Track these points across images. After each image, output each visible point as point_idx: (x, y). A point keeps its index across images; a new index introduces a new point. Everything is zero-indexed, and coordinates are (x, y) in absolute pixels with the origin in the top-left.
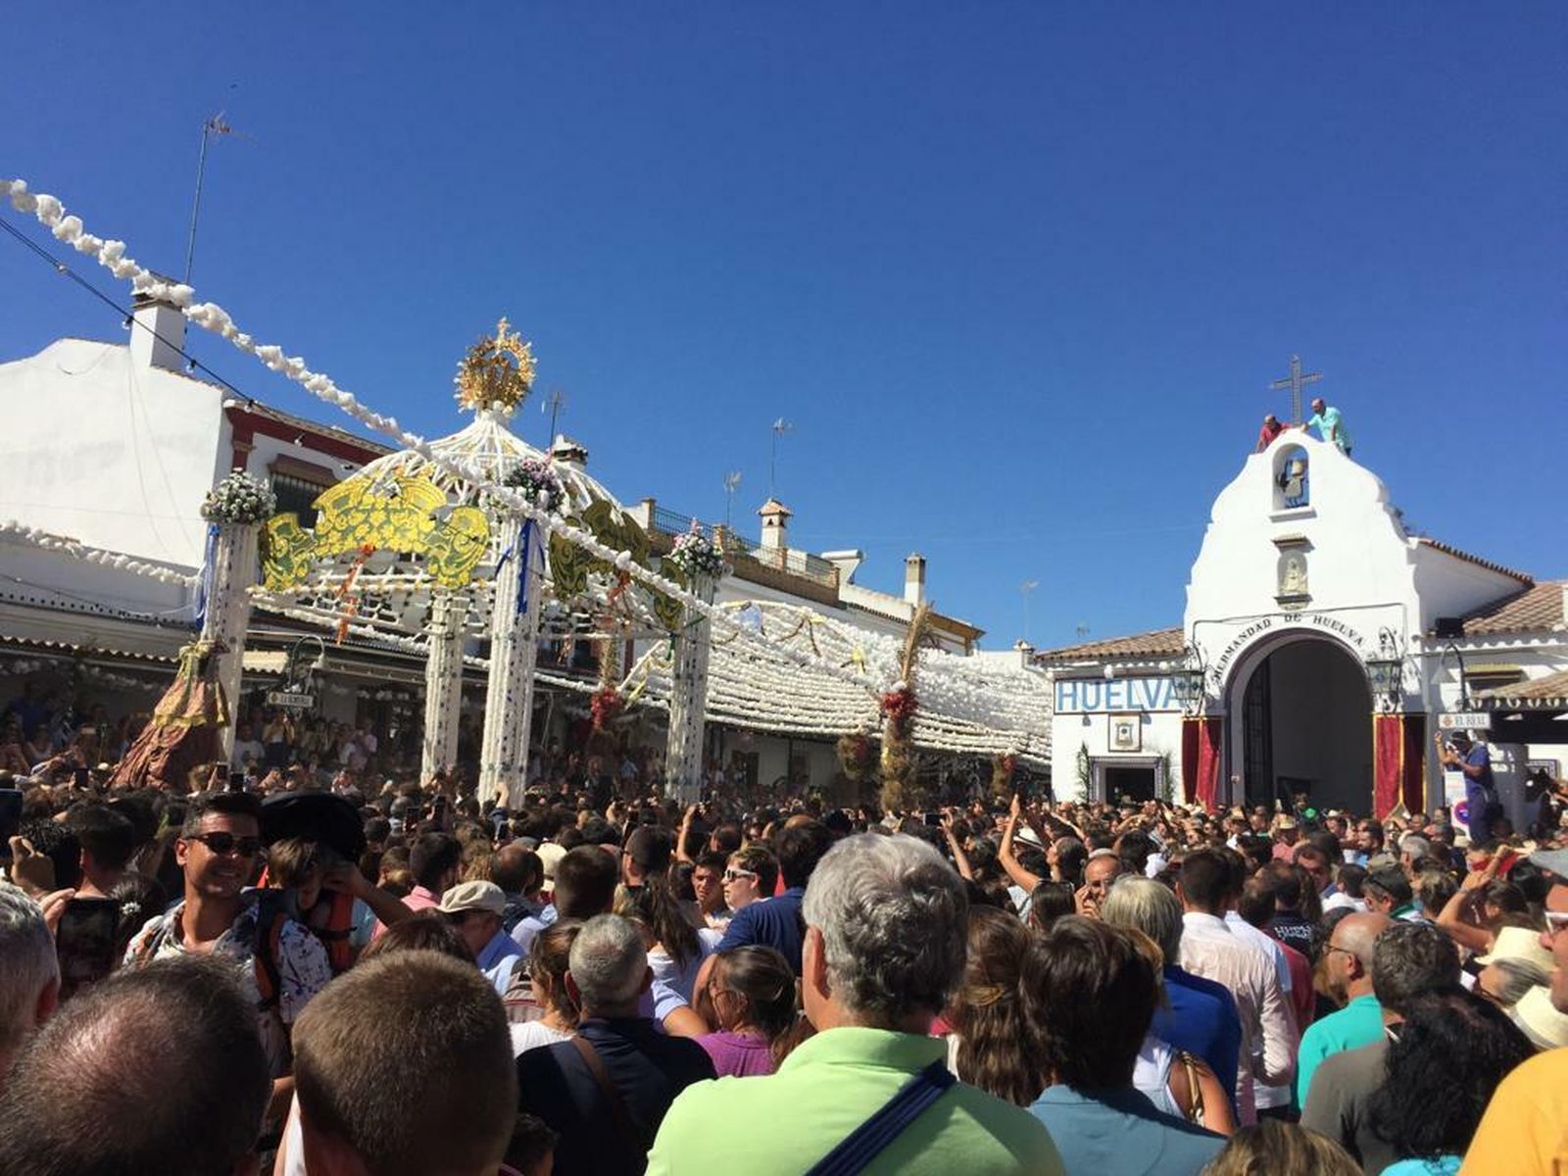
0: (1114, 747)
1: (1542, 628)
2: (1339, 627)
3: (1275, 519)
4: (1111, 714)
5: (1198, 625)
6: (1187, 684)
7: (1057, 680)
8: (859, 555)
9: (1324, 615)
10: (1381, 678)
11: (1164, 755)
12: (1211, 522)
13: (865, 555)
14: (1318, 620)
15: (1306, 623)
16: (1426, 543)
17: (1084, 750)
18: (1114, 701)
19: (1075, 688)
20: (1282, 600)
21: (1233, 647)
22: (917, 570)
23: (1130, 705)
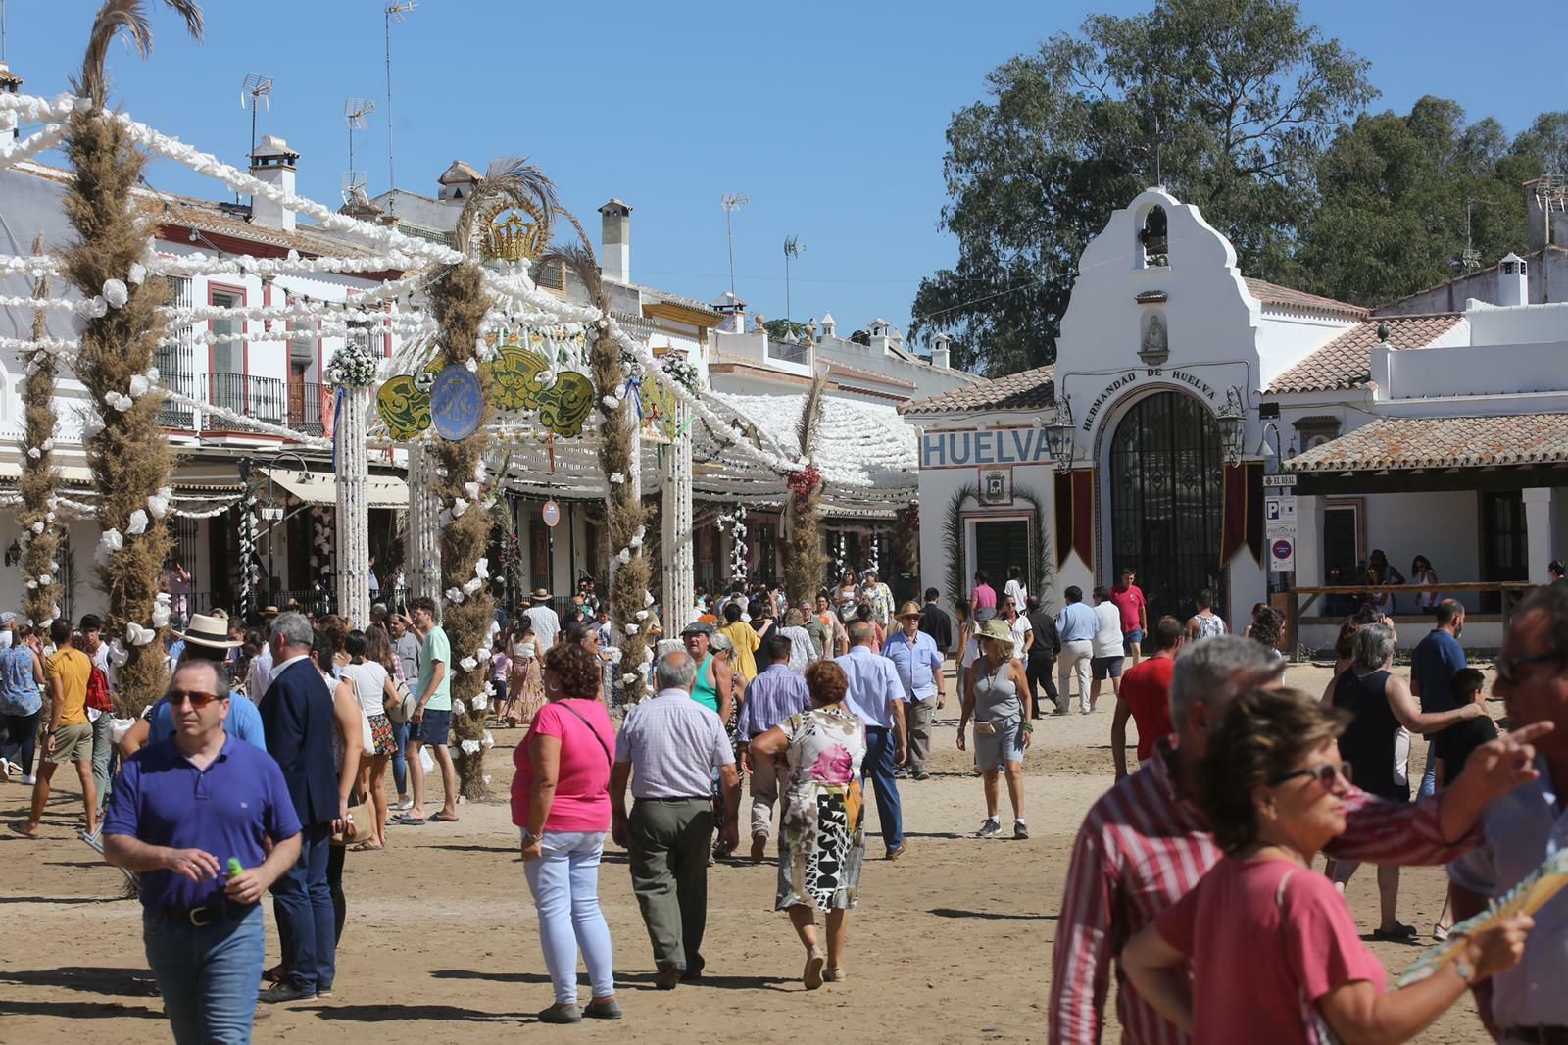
0: (985, 501)
2: (1194, 382)
4: (981, 467)
5: (1068, 377)
7: (923, 433)
9: (1181, 371)
10: (1228, 432)
12: (1079, 276)
15: (1166, 377)
19: (942, 443)
20: (1144, 354)
21: (1101, 400)
23: (1000, 458)
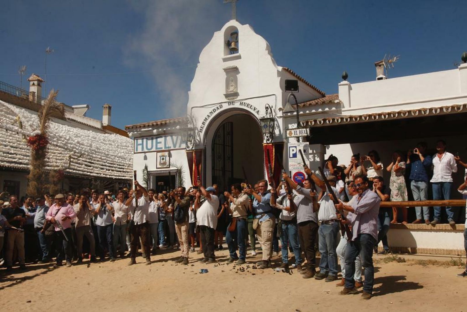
0: (159, 166)
1: (330, 102)
2: (250, 106)
3: (225, 60)
4: (158, 152)
5: (193, 109)
6: (187, 134)
7: (135, 138)
8: (88, 107)
9: (244, 101)
10: (265, 126)
11: (179, 169)
12: (199, 63)
13: (90, 107)
14: (241, 104)
15: (237, 105)
16: (285, 69)
17: (146, 168)
18: (159, 146)
19: (143, 142)
20: (227, 96)
21: (207, 118)
22: (108, 110)
23: (165, 147)
